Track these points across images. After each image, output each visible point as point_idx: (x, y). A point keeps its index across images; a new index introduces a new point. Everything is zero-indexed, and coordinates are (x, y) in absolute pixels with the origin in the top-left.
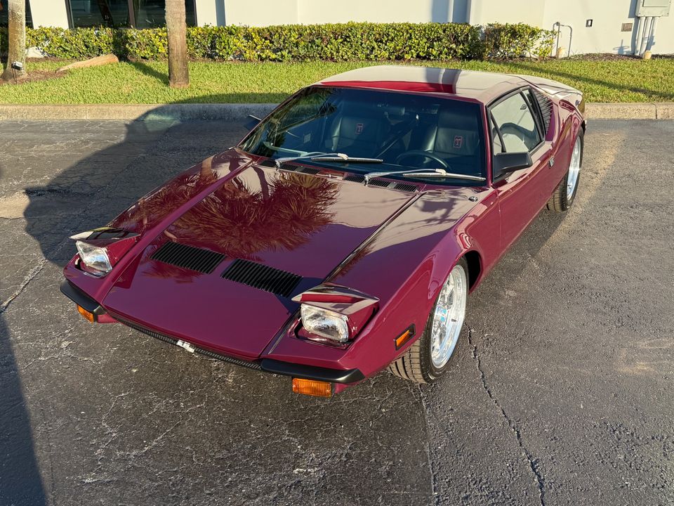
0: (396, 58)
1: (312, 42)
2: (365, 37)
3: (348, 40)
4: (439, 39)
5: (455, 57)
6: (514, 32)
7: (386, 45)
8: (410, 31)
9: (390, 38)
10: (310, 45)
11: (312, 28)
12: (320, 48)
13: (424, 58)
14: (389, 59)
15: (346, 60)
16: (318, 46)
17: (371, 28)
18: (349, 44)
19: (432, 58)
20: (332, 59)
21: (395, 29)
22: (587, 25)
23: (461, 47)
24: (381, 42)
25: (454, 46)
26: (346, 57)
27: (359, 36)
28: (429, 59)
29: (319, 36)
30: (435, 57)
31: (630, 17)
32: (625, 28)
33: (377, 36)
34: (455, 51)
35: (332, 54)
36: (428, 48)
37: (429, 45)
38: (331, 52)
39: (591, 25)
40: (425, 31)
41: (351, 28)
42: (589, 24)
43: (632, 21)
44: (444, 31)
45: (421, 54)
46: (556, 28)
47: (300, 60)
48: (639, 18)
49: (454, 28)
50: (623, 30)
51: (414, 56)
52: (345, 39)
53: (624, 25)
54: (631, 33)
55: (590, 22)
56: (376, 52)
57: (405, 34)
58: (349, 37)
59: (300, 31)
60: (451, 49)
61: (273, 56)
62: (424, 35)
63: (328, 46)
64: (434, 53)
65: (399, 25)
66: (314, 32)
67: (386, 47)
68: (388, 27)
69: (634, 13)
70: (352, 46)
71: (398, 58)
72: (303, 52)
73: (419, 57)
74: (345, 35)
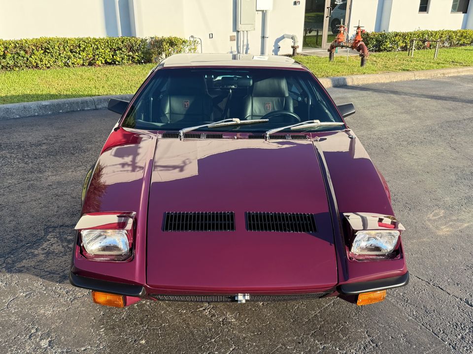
0: (89, 65)
1: (18, 54)
2: (62, 48)
3: (48, 51)
4: (120, 49)
5: (133, 62)
6: (171, 43)
7: (79, 54)
8: (97, 43)
9: (81, 49)
10: (16, 56)
11: (16, 43)
12: (25, 59)
13: (110, 64)
14: (83, 65)
15: (48, 68)
16: (23, 57)
17: (66, 41)
18: (49, 54)
19: (117, 63)
20: (37, 67)
21: (85, 42)
22: (210, 38)
23: (137, 54)
24: (76, 52)
25: (131, 53)
26: (49, 65)
27: (56, 48)
28: (115, 63)
29: (21, 48)
30: (119, 62)
31: (233, 31)
32: (232, 39)
33: (72, 47)
34: (133, 58)
35: (37, 64)
36: (113, 56)
37: (112, 53)
38: (35, 62)
40: (108, 43)
41: (48, 41)
42: (211, 36)
43: (235, 34)
44: (122, 42)
45: (108, 60)
46: (192, 39)
47: (9, 69)
48: (238, 32)
49: (129, 40)
50: (231, 40)
51: (103, 62)
52: (46, 51)
53: (231, 37)
54: (235, 42)
55: (211, 35)
56: (73, 60)
57: (93, 45)
58: (48, 49)
60: (129, 56)
62: (108, 46)
63: (32, 56)
64: (118, 59)
65: (87, 39)
66: (18, 45)
67: (80, 56)
68: (79, 40)
69: (235, 29)
70: (52, 56)
71: (90, 64)
72: (11, 63)
73: (107, 63)
74: (45, 47)
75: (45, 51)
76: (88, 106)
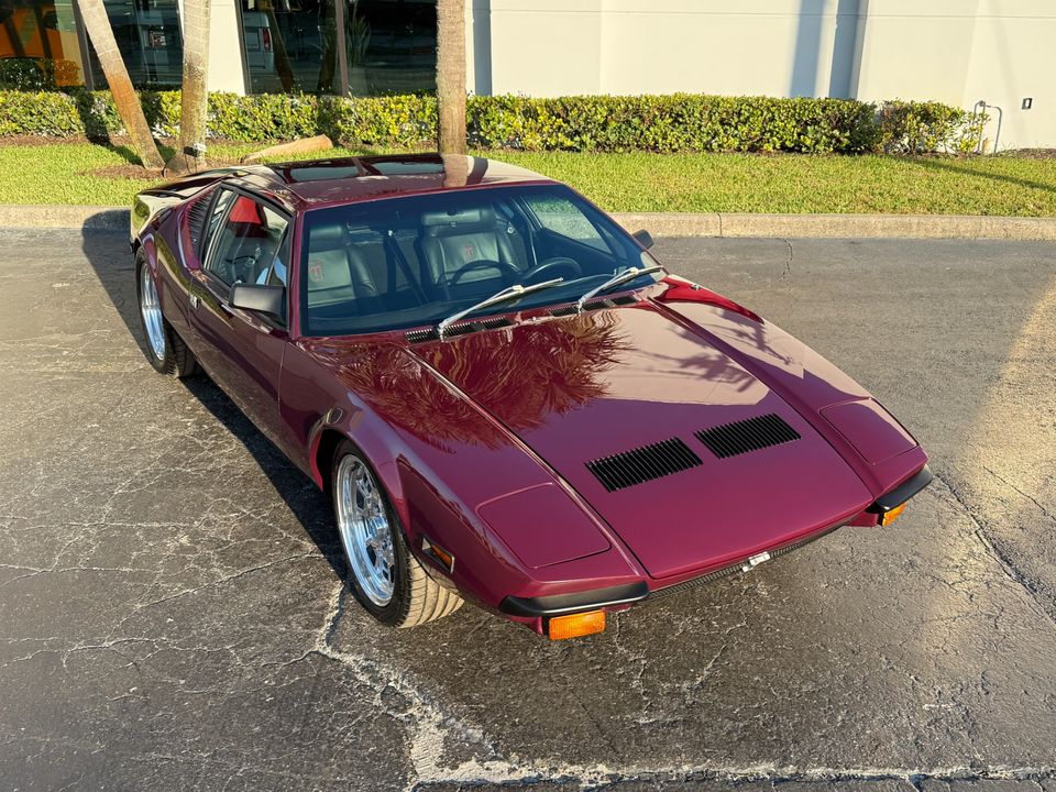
0: (749, 150)
1: (628, 122)
2: (706, 116)
3: (681, 120)
4: (815, 122)
5: (837, 150)
6: (927, 115)
7: (736, 128)
8: (773, 109)
9: (742, 118)
10: (624, 127)
11: (629, 101)
12: (638, 132)
13: (791, 150)
14: (739, 150)
15: (675, 151)
16: (636, 129)
17: (715, 103)
18: (681, 127)
19: (804, 149)
20: (655, 148)
21: (750, 105)
22: (1024, 107)
23: (848, 134)
24: (730, 125)
25: (836, 132)
26: (676, 146)
27: (697, 114)
28: (800, 151)
29: (637, 113)
30: (808, 148)
33: (724, 115)
34: (838, 141)
35: (656, 142)
36: (799, 135)
37: (799, 130)
38: (654, 139)
39: (1029, 107)
40: (795, 109)
41: (685, 102)
42: (1027, 105)
44: (824, 109)
45: (787, 143)
46: (980, 110)
47: (607, 149)
49: (838, 106)
51: (778, 146)
52: (676, 118)
55: (1028, 102)
56: (722, 138)
57: (765, 113)
58: (682, 116)
59: (611, 106)
60: (832, 136)
61: (568, 143)
62: (793, 115)
63: (651, 129)
64: (808, 142)
65: (758, 100)
66: (631, 107)
67: (736, 132)
68: (742, 101)
70: (686, 130)
71: (752, 149)
72: (613, 138)
73: (784, 148)
74: (676, 112)
75: (676, 120)
76: (707, 229)
